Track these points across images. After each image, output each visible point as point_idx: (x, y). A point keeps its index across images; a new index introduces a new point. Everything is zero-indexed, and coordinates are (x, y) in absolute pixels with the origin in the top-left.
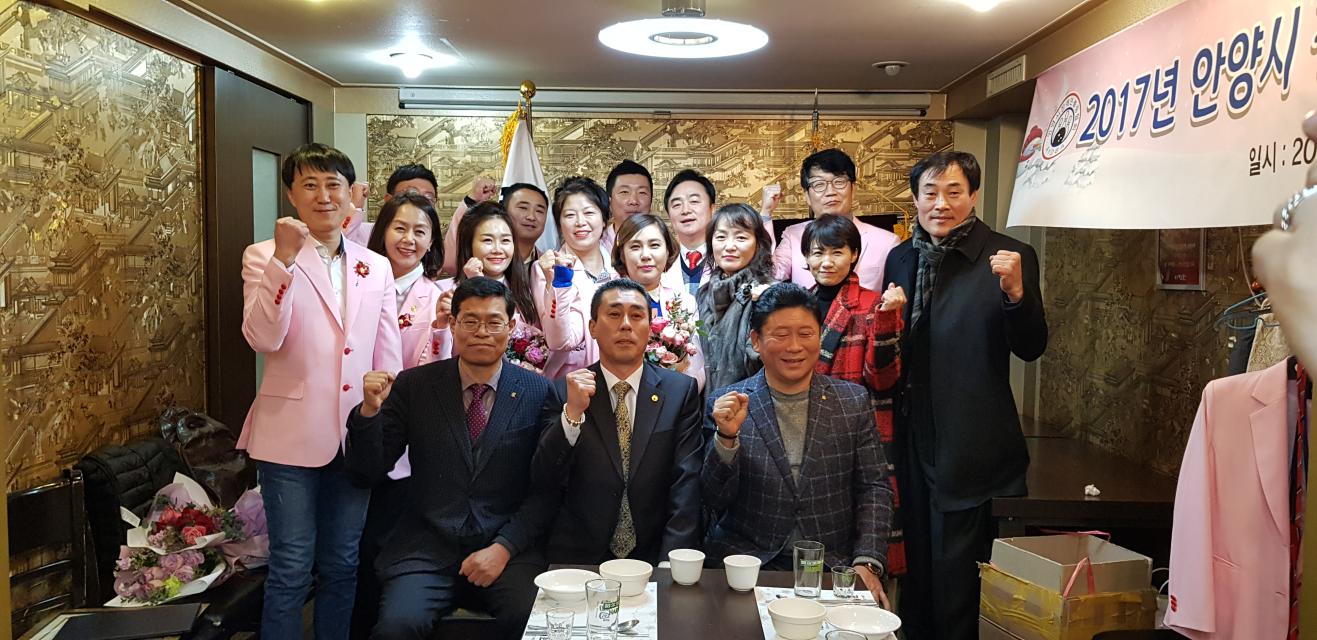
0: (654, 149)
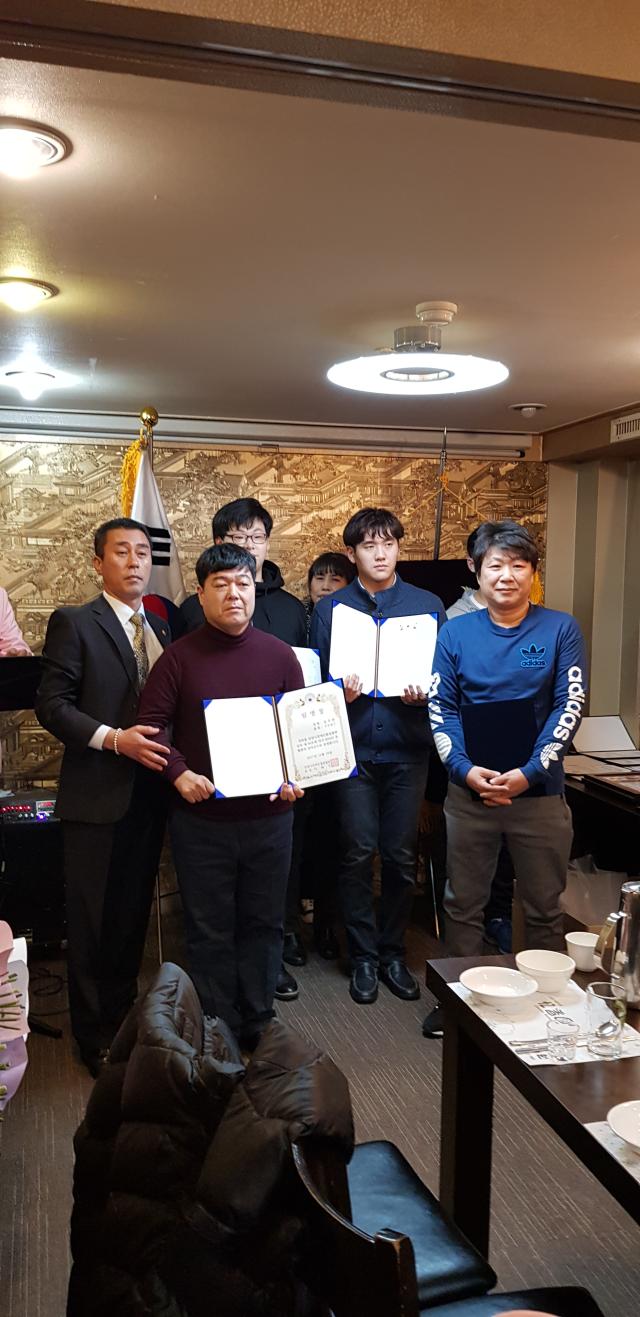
0: (260, 484)
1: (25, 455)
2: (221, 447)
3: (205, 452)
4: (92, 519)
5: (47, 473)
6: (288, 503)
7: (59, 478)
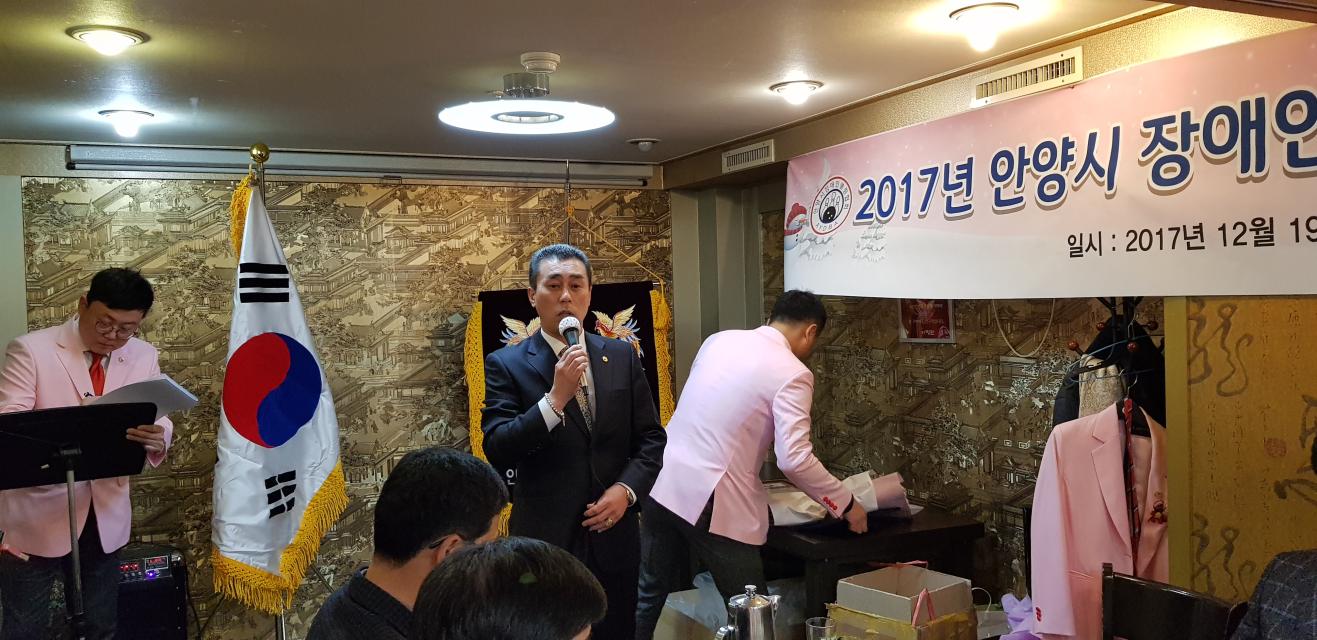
0: (384, 215)
1: (125, 192)
2: (339, 180)
3: (323, 185)
4: (201, 256)
5: (150, 210)
6: (414, 233)
7: (163, 214)
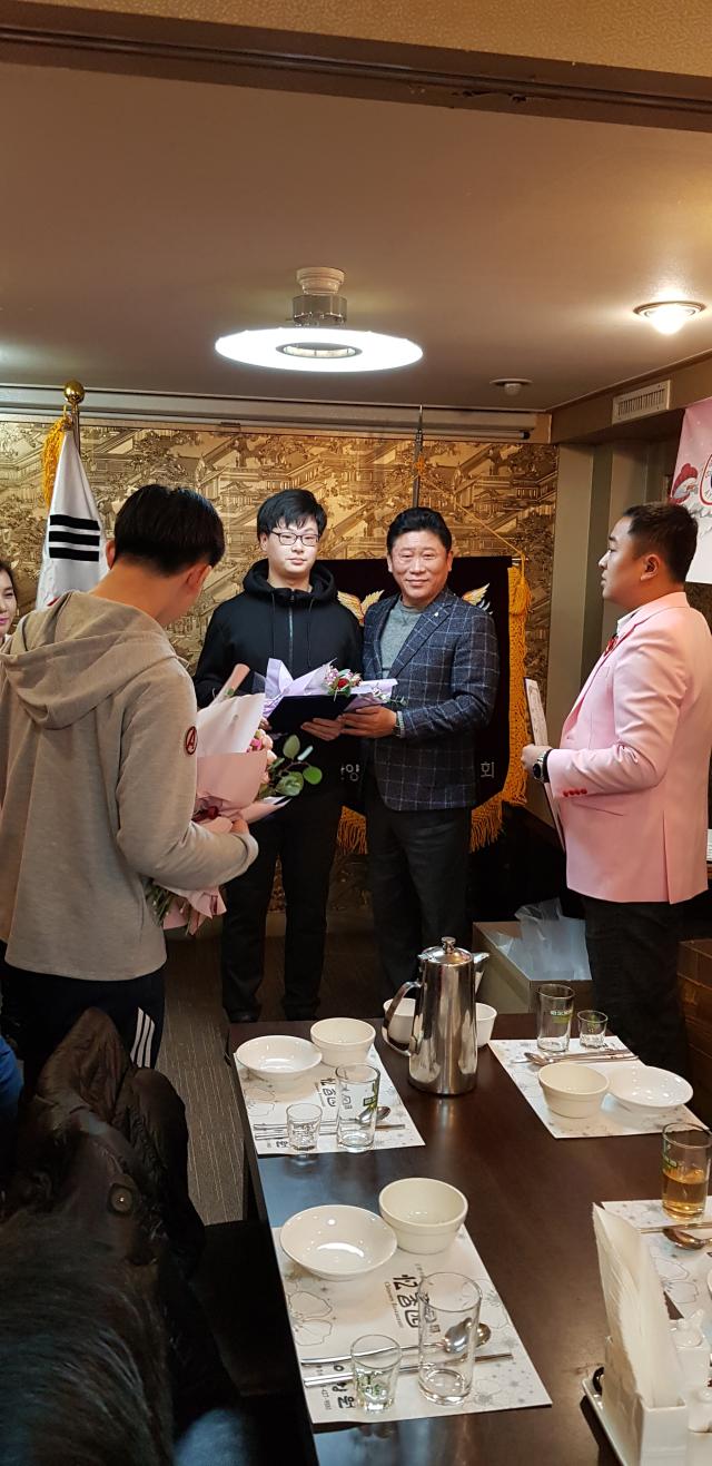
2: (174, 426)
3: (156, 431)
